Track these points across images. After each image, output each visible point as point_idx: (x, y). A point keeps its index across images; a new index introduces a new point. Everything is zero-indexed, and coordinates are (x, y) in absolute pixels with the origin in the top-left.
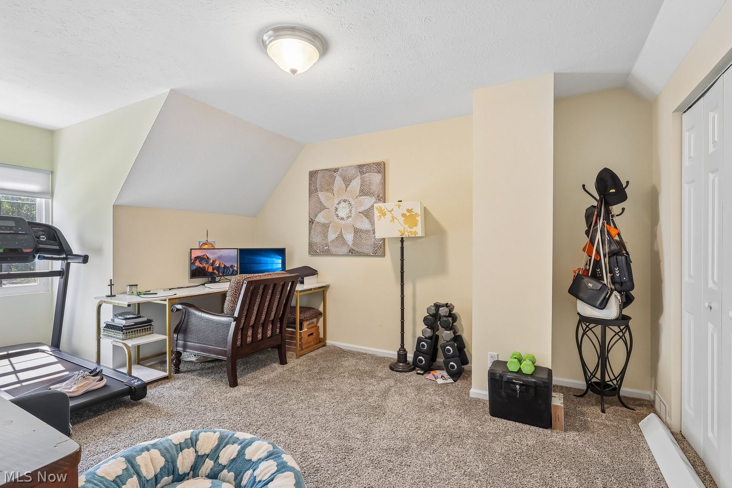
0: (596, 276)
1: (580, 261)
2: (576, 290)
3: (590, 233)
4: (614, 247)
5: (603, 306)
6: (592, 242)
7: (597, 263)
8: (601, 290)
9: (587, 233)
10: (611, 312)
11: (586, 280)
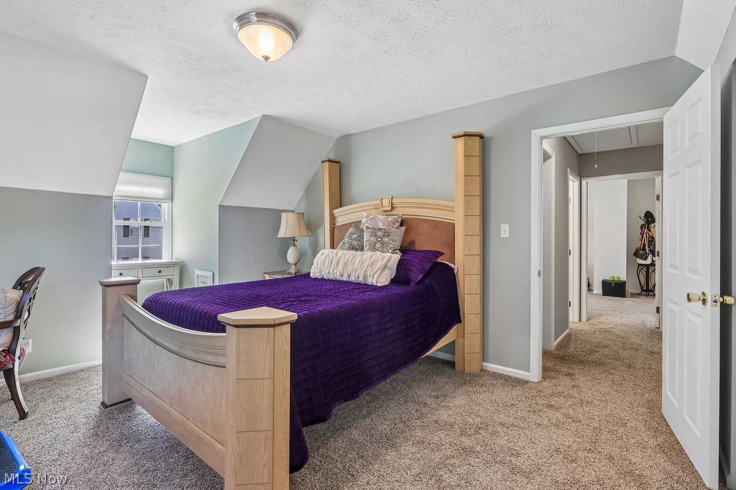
0: (644, 249)
1: (638, 244)
2: (636, 254)
3: (642, 234)
4: (651, 239)
5: (646, 259)
6: (643, 237)
7: (644, 245)
8: (645, 254)
9: (641, 234)
10: (649, 261)
11: (640, 250)
